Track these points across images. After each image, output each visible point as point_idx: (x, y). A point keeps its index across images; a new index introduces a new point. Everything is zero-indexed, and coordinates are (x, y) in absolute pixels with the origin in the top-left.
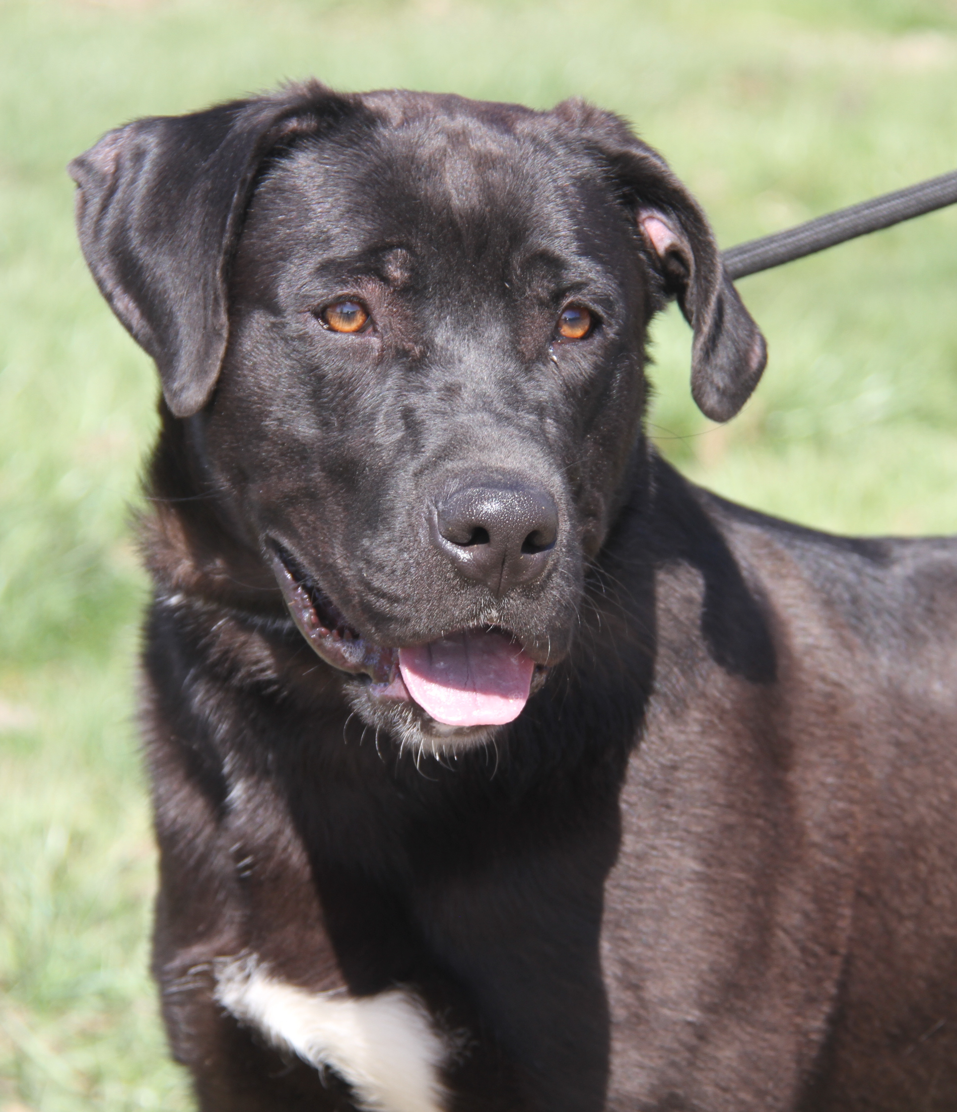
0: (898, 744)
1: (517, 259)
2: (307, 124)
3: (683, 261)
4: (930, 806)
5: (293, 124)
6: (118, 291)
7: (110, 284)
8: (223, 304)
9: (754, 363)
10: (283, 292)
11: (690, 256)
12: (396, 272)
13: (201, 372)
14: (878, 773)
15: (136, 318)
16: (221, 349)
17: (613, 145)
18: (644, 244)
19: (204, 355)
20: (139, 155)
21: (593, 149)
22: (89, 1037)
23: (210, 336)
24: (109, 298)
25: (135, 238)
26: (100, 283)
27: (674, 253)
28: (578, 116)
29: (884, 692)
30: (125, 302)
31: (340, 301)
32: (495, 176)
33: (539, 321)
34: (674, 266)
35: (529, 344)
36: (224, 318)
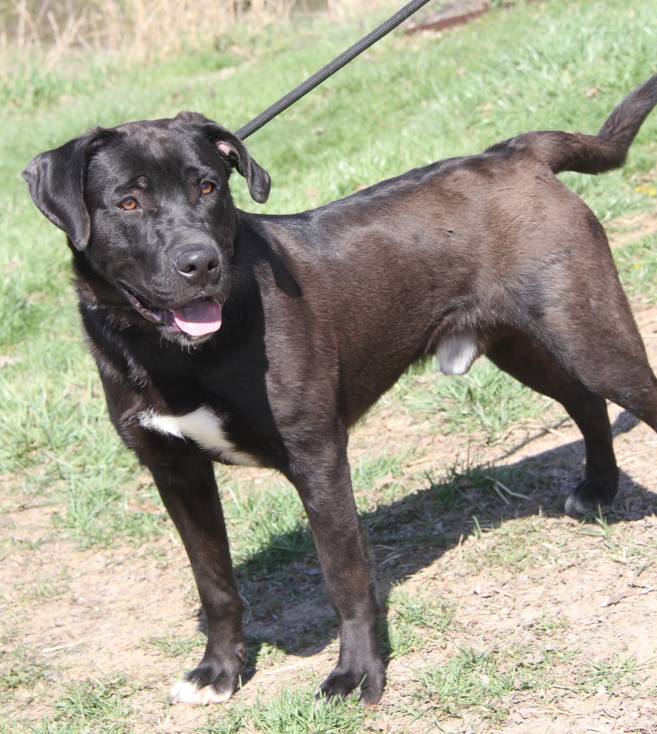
0: (332, 276)
1: (182, 171)
2: (100, 142)
3: (235, 155)
4: (348, 293)
5: (95, 144)
6: (50, 213)
7: (46, 212)
8: (86, 210)
9: (267, 181)
10: (106, 200)
11: (237, 152)
12: (142, 184)
13: (84, 234)
14: (329, 286)
15: (58, 221)
16: (89, 225)
17: (202, 124)
18: (221, 153)
19: (84, 229)
20: (45, 166)
21: (195, 127)
22: (77, 453)
23: (84, 222)
24: (47, 216)
25: (51, 195)
26: (43, 212)
27: (232, 153)
28: (187, 117)
29: (323, 261)
30: (53, 217)
31: (126, 199)
32: (167, 145)
33: (195, 190)
34: (233, 157)
35: (193, 199)
36: (87, 215)
